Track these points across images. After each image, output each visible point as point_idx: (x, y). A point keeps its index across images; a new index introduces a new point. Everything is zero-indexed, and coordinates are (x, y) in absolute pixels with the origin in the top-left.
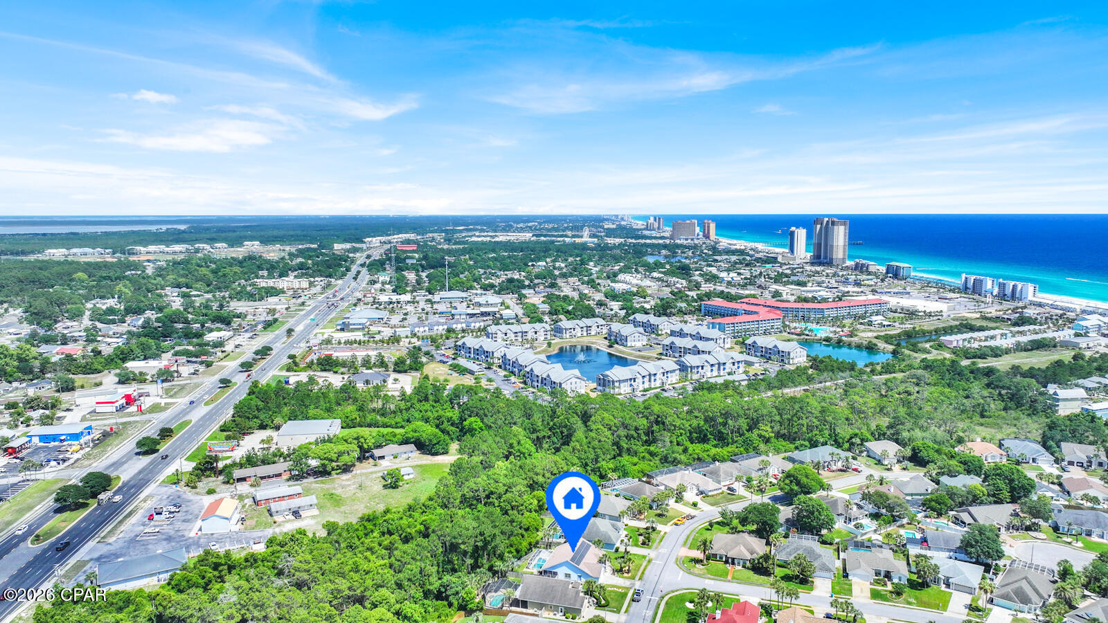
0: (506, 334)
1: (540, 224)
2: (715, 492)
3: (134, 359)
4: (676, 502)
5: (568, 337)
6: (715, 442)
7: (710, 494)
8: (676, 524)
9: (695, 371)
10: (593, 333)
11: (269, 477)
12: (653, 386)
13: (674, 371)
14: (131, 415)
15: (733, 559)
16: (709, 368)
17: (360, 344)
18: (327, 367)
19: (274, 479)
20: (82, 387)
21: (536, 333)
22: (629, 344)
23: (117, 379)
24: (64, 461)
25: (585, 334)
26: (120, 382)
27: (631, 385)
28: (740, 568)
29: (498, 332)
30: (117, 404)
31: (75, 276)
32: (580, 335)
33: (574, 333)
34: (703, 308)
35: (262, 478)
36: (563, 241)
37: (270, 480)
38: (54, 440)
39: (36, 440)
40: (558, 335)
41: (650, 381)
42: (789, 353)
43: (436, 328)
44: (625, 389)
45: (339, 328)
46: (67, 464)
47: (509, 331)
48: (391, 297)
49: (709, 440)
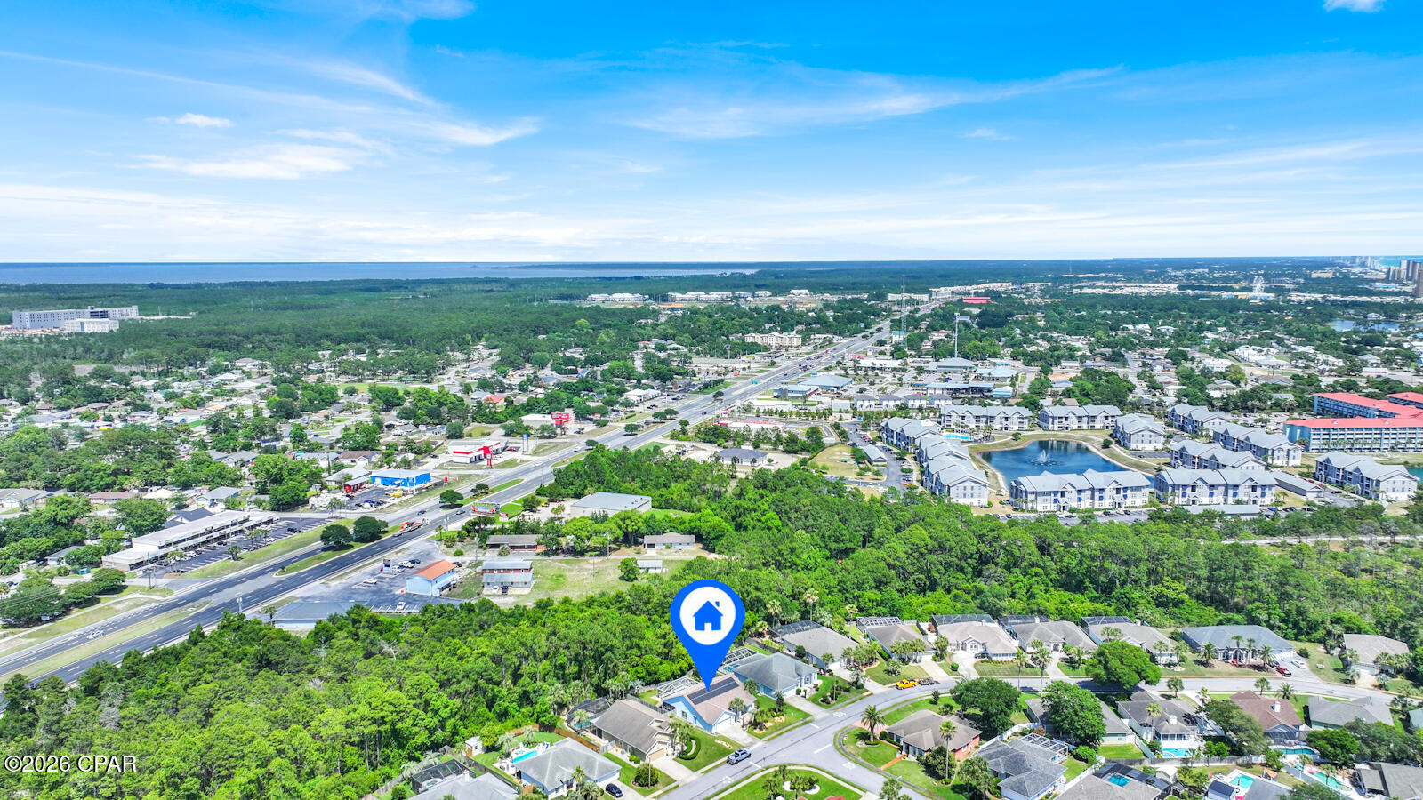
0: (963, 418)
1: (1212, 270)
2: (999, 659)
3: (539, 412)
4: (934, 660)
5: (1056, 428)
6: (1095, 594)
7: (994, 659)
8: (897, 687)
9: (1179, 492)
10: (1098, 426)
11: (523, 547)
12: (1097, 506)
13: (1138, 488)
14: (480, 468)
15: (908, 746)
16: (1207, 491)
17: (781, 415)
18: (713, 439)
19: (527, 551)
20: (470, 435)
21: (1006, 419)
22: (1133, 446)
23: (503, 432)
24: (379, 504)
25: (1085, 426)
26: (507, 435)
27: (1056, 501)
28: (914, 759)
29: (952, 413)
30: (471, 455)
31: (578, 322)
32: (1075, 427)
33: (1065, 423)
34: (1316, 403)
35: (513, 548)
36: (1219, 296)
37: (522, 551)
38: (392, 484)
39: (378, 481)
40: (1044, 424)
41: (1093, 498)
42: (1378, 482)
43: (885, 403)
44: (1044, 506)
45: (776, 394)
46: (380, 507)
47: (967, 414)
48: (875, 362)
49: (1086, 588)
